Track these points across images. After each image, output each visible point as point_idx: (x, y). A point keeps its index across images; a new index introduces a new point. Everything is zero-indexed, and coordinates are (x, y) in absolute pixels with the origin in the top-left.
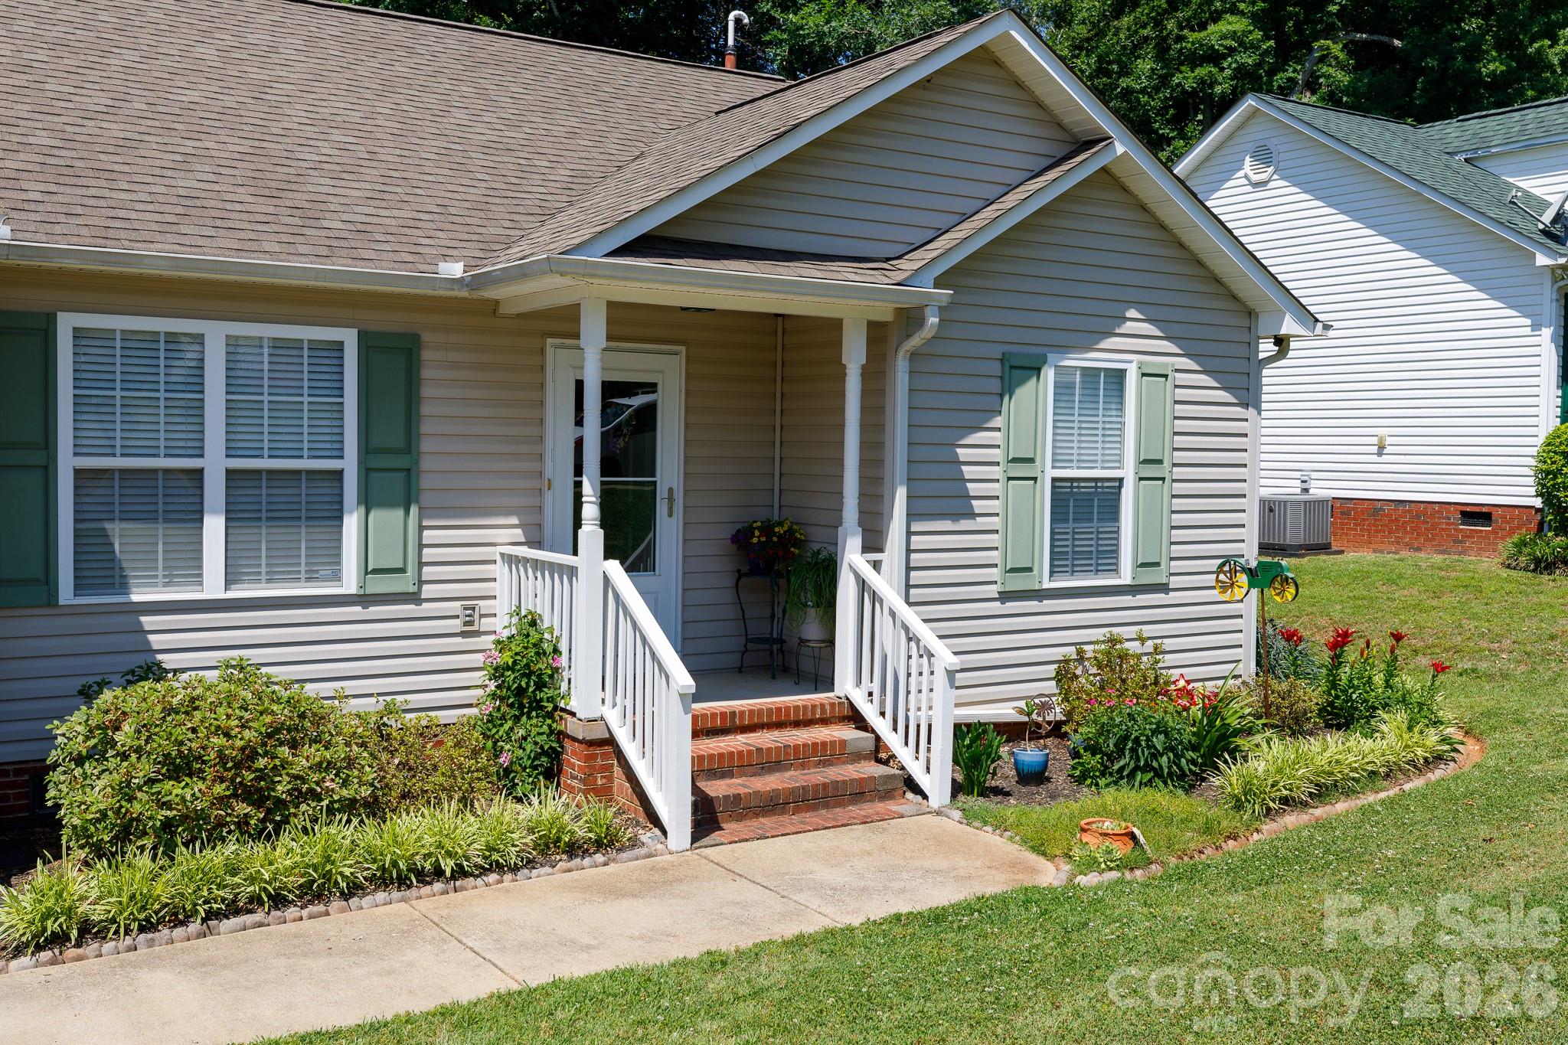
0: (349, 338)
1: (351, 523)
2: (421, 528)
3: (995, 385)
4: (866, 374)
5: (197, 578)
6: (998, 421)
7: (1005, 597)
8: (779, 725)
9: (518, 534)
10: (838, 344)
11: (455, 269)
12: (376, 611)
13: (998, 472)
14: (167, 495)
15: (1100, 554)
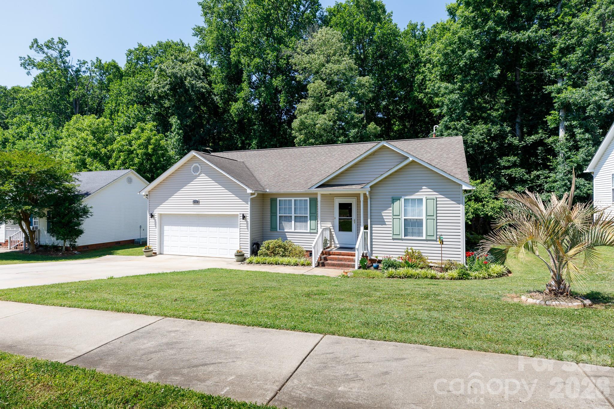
0: (308, 199)
1: (309, 222)
2: (317, 224)
3: (391, 202)
4: (363, 201)
5: (291, 229)
6: (391, 209)
7: (393, 239)
8: (349, 255)
9: (331, 225)
12: (312, 235)
13: (391, 217)
14: (289, 219)
15: (419, 233)
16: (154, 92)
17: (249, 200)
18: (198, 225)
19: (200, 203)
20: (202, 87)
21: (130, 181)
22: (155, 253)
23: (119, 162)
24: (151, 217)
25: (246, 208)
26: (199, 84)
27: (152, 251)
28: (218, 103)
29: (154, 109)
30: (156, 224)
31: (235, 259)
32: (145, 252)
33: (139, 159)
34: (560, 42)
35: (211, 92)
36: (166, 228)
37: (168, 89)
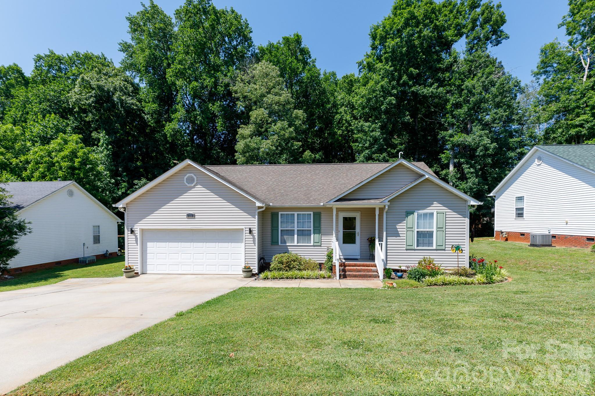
0: (312, 213)
1: (312, 236)
2: (321, 237)
3: (405, 216)
4: (379, 215)
5: (294, 242)
6: (405, 222)
7: (407, 250)
8: (364, 266)
10: (375, 211)
11: (322, 204)
12: (315, 247)
13: (405, 230)
14: (291, 233)
15: (429, 244)
16: (74, 103)
17: (257, 213)
18: (192, 241)
19: (196, 217)
20: (132, 104)
21: (71, 193)
22: (137, 273)
23: (37, 174)
24: (131, 233)
25: (254, 223)
26: (130, 101)
27: (134, 271)
28: (149, 122)
29: (73, 122)
30: (137, 241)
31: (243, 274)
32: (124, 272)
33: (64, 172)
34: (452, 99)
35: (142, 110)
36: (149, 244)
37: (93, 102)
